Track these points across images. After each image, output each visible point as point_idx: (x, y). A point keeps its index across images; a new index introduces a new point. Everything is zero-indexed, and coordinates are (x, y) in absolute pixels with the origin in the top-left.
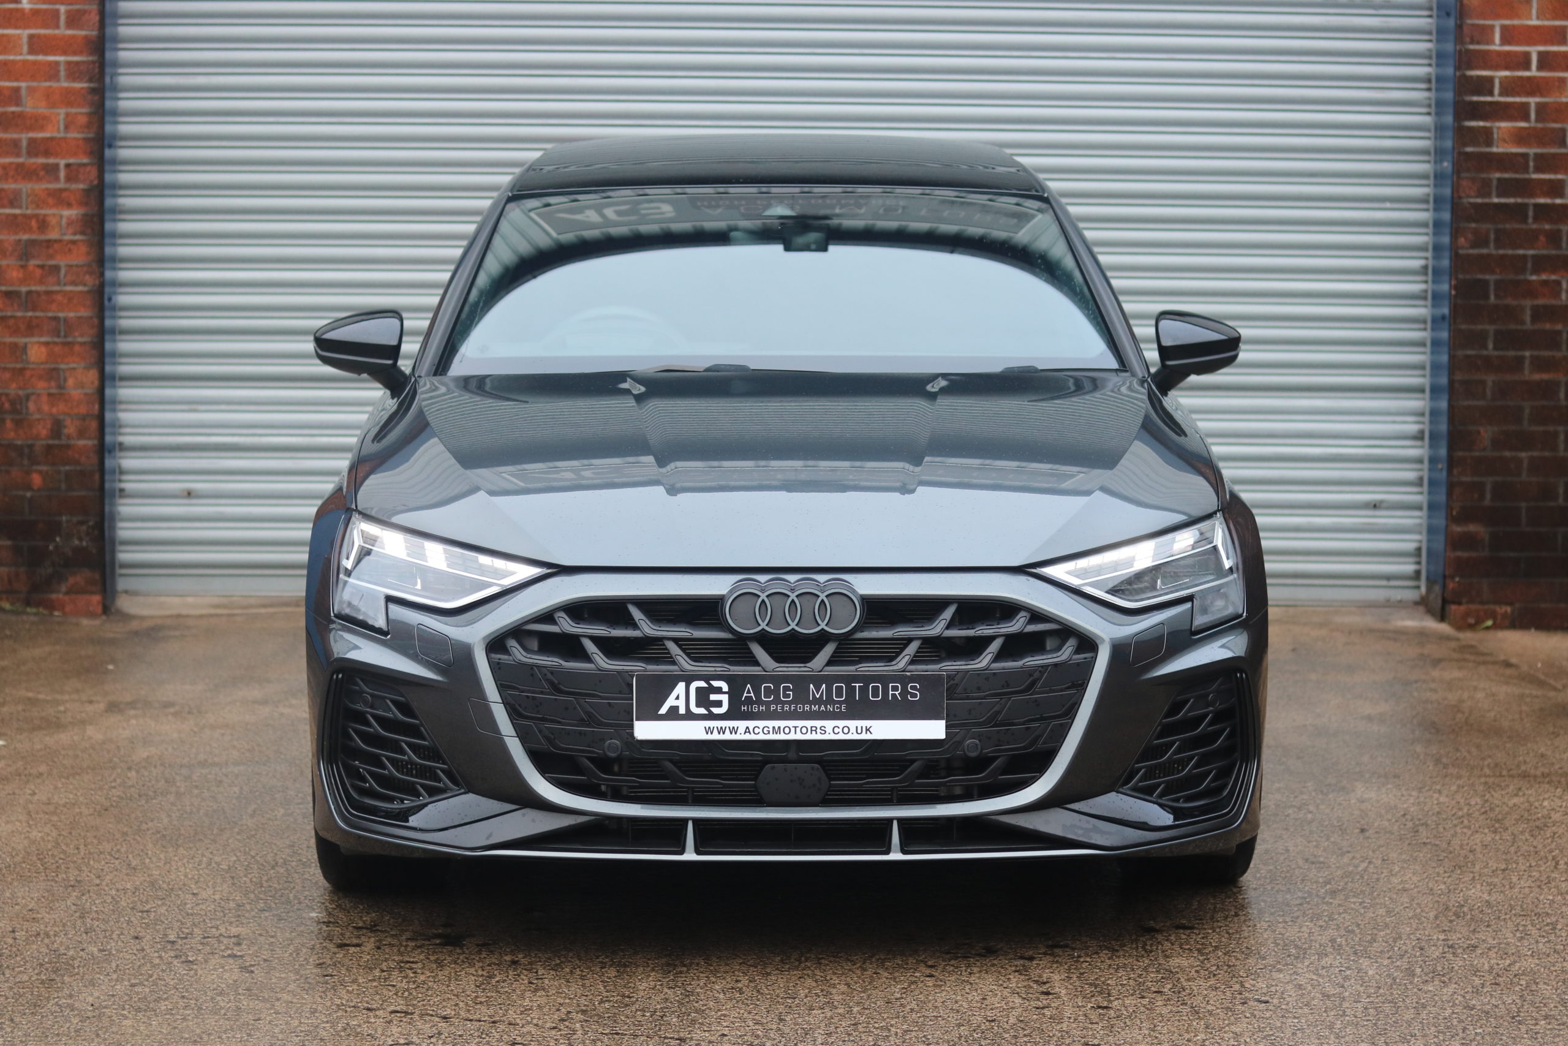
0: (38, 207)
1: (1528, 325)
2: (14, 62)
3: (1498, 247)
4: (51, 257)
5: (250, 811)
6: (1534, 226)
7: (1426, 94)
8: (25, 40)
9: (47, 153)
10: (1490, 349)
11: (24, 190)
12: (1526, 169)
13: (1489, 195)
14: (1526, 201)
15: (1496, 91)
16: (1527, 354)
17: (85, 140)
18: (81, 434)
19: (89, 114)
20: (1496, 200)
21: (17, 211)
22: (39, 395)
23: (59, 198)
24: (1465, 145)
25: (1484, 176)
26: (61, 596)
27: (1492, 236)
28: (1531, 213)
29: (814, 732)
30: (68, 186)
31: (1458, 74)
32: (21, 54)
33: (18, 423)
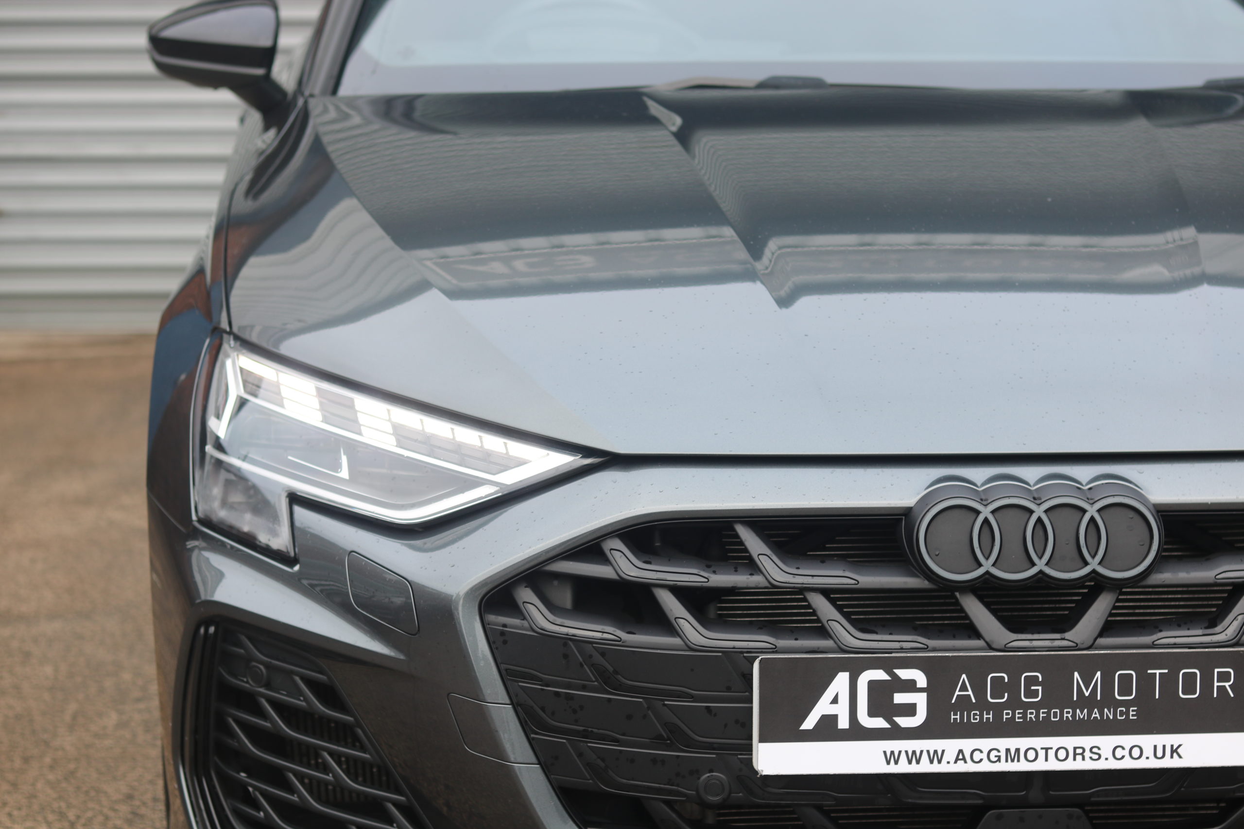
5: (68, 718)
29: (1079, 758)
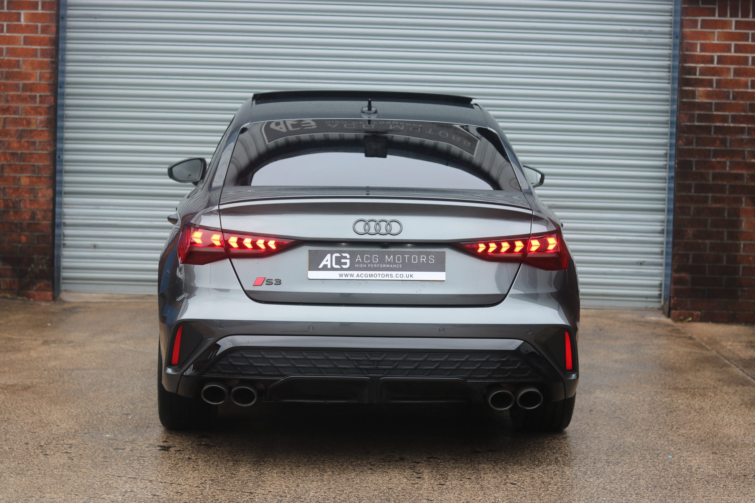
0: (26, 114)
1: (711, 181)
2: (17, 49)
3: (697, 145)
4: (32, 137)
6: (714, 136)
7: (668, 74)
8: (22, 39)
9: (31, 90)
10: (693, 193)
11: (21, 107)
12: (711, 110)
13: (693, 121)
14: (711, 124)
15: (698, 73)
16: (710, 195)
17: (49, 85)
18: (44, 218)
19: (51, 73)
20: (696, 124)
21: (17, 116)
22: (25, 200)
23: (36, 111)
24: (682, 98)
25: (691, 112)
26: (33, 292)
27: (695, 140)
28: (713, 130)
30: (40, 105)
31: (680, 65)
32: (20, 45)
33: (16, 213)
